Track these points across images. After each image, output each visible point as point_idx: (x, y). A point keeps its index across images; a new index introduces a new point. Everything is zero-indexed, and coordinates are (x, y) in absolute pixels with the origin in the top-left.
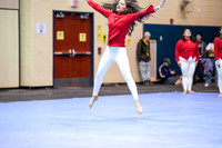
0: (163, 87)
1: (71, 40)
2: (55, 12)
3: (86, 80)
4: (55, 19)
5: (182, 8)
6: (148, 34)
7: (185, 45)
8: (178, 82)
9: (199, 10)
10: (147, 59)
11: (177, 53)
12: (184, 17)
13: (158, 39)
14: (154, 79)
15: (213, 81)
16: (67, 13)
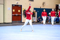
0: (38, 23)
1: (16, 12)
2: (12, 5)
3: (20, 21)
4: (13, 7)
5: (43, 4)
6: (35, 10)
7: (44, 13)
8: (42, 22)
9: (47, 5)
10: (35, 16)
11: (42, 15)
12: (43, 6)
13: (37, 12)
14: (36, 21)
15: (50, 22)
16: (15, 5)
